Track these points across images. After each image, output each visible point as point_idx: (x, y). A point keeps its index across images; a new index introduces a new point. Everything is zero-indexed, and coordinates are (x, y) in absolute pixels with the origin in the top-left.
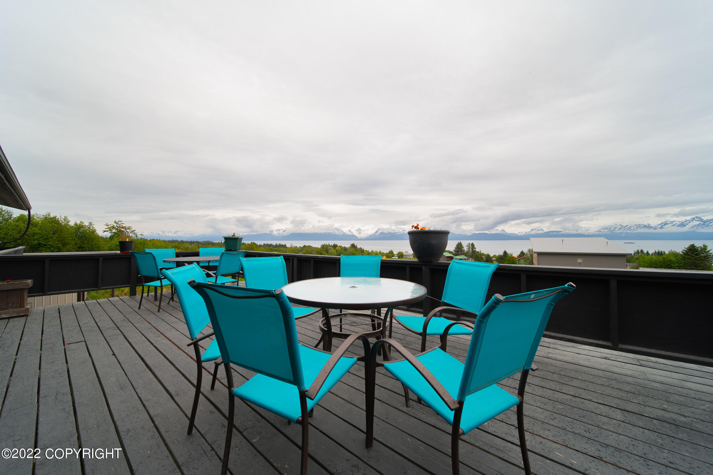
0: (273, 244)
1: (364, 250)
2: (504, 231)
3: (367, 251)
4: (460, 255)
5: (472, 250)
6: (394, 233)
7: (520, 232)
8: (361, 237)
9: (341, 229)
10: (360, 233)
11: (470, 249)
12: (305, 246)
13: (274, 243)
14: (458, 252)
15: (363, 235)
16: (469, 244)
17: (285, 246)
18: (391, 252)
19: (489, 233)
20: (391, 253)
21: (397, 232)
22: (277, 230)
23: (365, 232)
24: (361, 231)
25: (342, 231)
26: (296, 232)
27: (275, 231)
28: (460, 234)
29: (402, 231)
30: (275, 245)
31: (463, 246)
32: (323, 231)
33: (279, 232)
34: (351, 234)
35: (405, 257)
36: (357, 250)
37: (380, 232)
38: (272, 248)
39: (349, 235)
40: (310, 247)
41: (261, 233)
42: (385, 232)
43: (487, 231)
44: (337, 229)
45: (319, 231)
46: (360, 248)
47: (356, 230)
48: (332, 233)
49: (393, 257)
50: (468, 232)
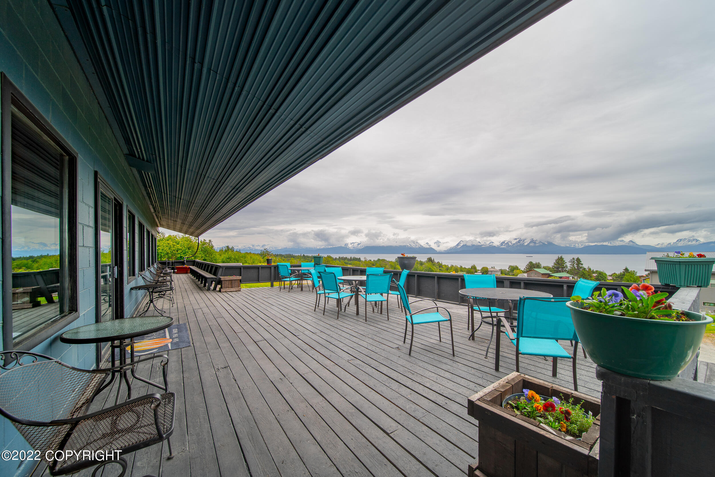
0: (348, 258)
1: (443, 264)
2: (634, 242)
3: (445, 266)
4: (560, 272)
5: (577, 267)
6: (479, 246)
7: (659, 244)
8: (440, 250)
9: (418, 242)
10: (439, 246)
11: (575, 265)
12: (379, 260)
13: (349, 256)
14: (558, 268)
15: (443, 248)
16: (573, 259)
17: (359, 260)
18: (473, 267)
19: (609, 245)
20: (474, 269)
21: (483, 245)
22: (351, 244)
23: (445, 245)
24: (440, 244)
25: (419, 243)
26: (371, 245)
27: (349, 244)
28: (567, 247)
29: (489, 243)
30: (349, 258)
31: (566, 262)
32: (398, 244)
33: (354, 245)
34: (428, 247)
35: (490, 273)
36: (434, 265)
37: (462, 245)
38: (346, 261)
39: (427, 248)
40: (384, 260)
41: (336, 246)
42: (469, 244)
43: (607, 243)
44: (414, 242)
45: (394, 244)
46: (438, 262)
47: (435, 243)
48: (408, 246)
49: (475, 273)
50: (578, 244)
